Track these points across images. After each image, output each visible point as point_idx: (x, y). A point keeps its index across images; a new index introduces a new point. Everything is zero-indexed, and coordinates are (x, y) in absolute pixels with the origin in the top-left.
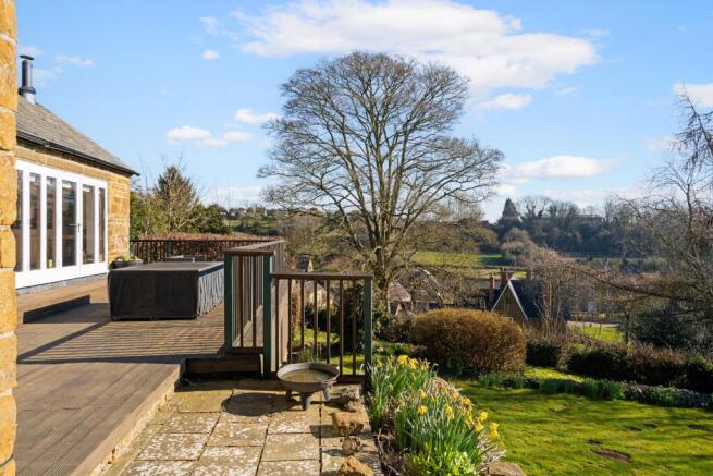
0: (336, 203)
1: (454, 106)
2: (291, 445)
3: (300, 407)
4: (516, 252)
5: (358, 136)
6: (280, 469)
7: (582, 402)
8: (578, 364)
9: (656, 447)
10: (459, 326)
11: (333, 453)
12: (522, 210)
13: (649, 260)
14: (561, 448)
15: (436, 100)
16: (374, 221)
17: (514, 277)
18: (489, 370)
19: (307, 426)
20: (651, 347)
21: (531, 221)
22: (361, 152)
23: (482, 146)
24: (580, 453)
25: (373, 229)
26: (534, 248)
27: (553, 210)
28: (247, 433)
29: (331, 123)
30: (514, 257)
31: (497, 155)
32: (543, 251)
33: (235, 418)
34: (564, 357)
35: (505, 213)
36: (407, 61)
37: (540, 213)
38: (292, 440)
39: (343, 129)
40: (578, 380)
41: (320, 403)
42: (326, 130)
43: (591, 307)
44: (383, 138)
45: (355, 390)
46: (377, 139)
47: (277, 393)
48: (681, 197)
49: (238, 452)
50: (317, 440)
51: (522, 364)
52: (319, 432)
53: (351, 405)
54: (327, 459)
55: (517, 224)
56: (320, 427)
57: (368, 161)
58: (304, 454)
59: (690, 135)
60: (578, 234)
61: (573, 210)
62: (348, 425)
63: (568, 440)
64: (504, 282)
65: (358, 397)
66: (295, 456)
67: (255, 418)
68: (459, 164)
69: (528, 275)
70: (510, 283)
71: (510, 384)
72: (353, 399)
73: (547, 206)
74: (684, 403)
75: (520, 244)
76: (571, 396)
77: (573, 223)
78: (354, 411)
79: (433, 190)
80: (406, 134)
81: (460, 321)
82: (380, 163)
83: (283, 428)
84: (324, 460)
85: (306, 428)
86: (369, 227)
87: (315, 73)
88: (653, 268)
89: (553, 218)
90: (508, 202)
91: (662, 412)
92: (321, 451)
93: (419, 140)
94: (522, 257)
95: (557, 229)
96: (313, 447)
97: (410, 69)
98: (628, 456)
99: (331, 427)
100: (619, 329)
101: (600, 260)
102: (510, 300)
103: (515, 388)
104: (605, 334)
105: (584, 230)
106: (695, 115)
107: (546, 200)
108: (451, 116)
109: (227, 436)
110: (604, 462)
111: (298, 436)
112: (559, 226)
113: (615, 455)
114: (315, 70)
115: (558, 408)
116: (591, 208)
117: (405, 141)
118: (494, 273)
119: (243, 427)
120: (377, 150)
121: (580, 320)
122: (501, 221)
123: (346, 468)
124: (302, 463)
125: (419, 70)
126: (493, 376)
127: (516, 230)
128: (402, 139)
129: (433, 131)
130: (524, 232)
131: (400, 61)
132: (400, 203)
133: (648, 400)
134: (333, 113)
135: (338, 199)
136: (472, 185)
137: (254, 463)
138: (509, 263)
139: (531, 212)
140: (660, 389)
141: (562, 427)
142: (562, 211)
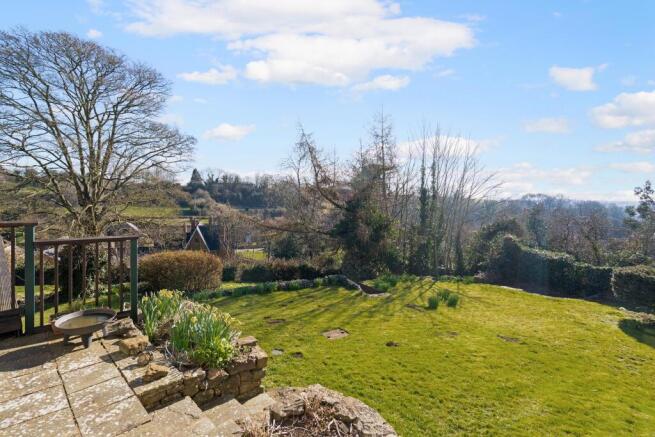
0: (42, 166)
1: (159, 99)
2: (90, 375)
3: (82, 347)
4: (201, 206)
5: (66, 107)
6: (90, 393)
7: (256, 297)
8: (248, 276)
9: (295, 312)
10: (177, 264)
11: (131, 367)
12: (205, 178)
13: (279, 209)
14: (251, 326)
15: (145, 92)
16: (83, 183)
17: (201, 224)
18: (198, 290)
19: (97, 357)
20: (284, 259)
21: (211, 185)
22: (67, 121)
23: (181, 132)
24: (261, 326)
25: (82, 189)
26: (213, 203)
27: (225, 178)
28: (39, 380)
29: (33, 89)
30: (199, 210)
31: (192, 140)
32: (220, 205)
33: (15, 373)
34: (238, 274)
35: (192, 179)
36: (118, 55)
37: (217, 180)
38: (89, 371)
39: (47, 97)
40: (253, 285)
41: (99, 339)
42: (27, 95)
43: (248, 240)
44: (92, 114)
45: (128, 322)
46: (87, 113)
47: (50, 342)
48: (294, 175)
49: (39, 396)
50: (112, 365)
51: (219, 281)
52: (110, 359)
53: (130, 332)
54: (128, 374)
55: (201, 186)
56: (109, 355)
57: (76, 130)
58: (105, 377)
59: (301, 144)
60: (240, 194)
61: (237, 178)
62: (137, 346)
63: (253, 320)
64: (193, 227)
65: (133, 326)
66: (99, 380)
67: (39, 367)
68: (164, 143)
69: (210, 221)
70: (198, 228)
71: (214, 296)
72: (131, 329)
73: (222, 175)
74: (303, 286)
75: (203, 200)
76: (250, 296)
77: (238, 187)
78: (134, 336)
79: (142, 160)
80: (117, 114)
81: (178, 260)
82: (90, 135)
83: (73, 365)
84: (126, 375)
85: (97, 359)
86: (78, 188)
87: (11, 38)
88: (280, 214)
89: (225, 183)
90: (195, 171)
91: (294, 294)
92: (120, 371)
93: (128, 120)
94: (205, 209)
95: (227, 191)
96: (111, 370)
97: (120, 62)
98: (283, 320)
99: (120, 352)
100: (265, 251)
101: (253, 210)
102: (197, 239)
103: (217, 297)
104: (256, 255)
105: (244, 191)
106: (304, 135)
107: (220, 172)
108: (158, 107)
109: (17, 389)
110: (273, 326)
111: (93, 367)
112: (229, 188)
113: (278, 321)
114: (10, 34)
115: (244, 304)
116: (248, 178)
117: (116, 119)
118: (186, 221)
119: (31, 378)
120: (87, 123)
121: (242, 248)
122: (189, 185)
123: (150, 372)
124: (107, 383)
125: (129, 64)
126: (202, 293)
127: (200, 191)
128: (113, 117)
129: (143, 115)
130: (206, 192)
131: (111, 53)
132: (110, 169)
133: (288, 289)
134: (35, 81)
135: (44, 162)
136: (174, 159)
137: (62, 398)
138: (196, 214)
139: (211, 179)
140: (293, 282)
141: (249, 315)
142: (231, 179)
